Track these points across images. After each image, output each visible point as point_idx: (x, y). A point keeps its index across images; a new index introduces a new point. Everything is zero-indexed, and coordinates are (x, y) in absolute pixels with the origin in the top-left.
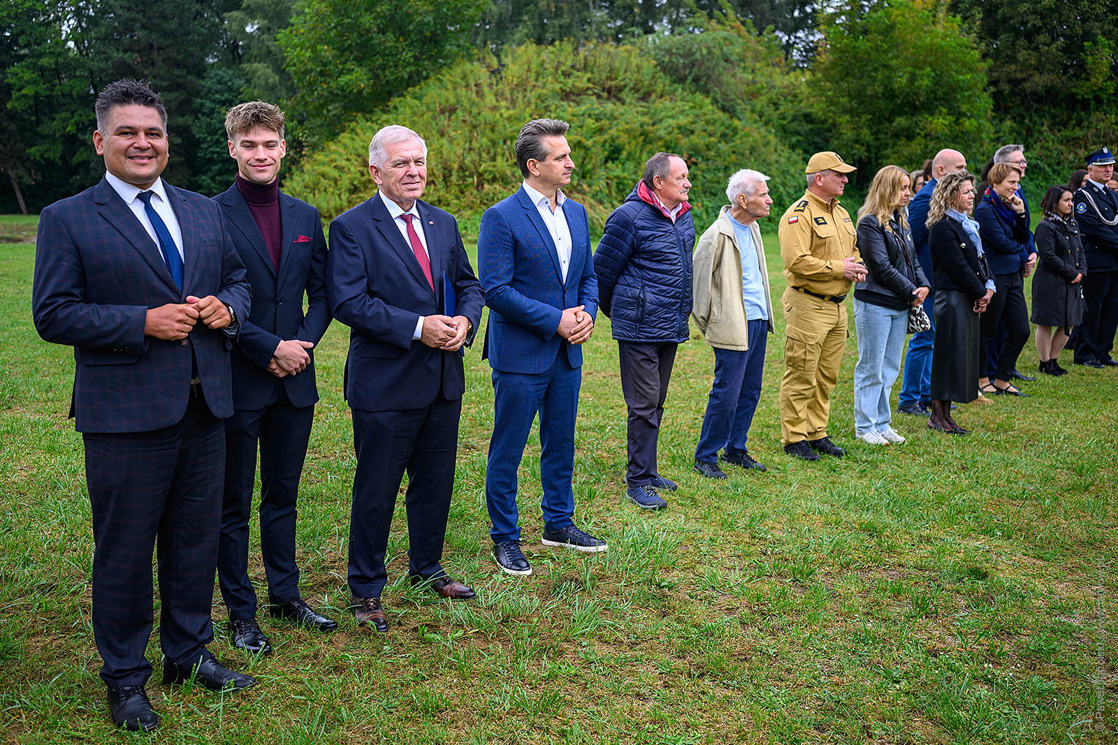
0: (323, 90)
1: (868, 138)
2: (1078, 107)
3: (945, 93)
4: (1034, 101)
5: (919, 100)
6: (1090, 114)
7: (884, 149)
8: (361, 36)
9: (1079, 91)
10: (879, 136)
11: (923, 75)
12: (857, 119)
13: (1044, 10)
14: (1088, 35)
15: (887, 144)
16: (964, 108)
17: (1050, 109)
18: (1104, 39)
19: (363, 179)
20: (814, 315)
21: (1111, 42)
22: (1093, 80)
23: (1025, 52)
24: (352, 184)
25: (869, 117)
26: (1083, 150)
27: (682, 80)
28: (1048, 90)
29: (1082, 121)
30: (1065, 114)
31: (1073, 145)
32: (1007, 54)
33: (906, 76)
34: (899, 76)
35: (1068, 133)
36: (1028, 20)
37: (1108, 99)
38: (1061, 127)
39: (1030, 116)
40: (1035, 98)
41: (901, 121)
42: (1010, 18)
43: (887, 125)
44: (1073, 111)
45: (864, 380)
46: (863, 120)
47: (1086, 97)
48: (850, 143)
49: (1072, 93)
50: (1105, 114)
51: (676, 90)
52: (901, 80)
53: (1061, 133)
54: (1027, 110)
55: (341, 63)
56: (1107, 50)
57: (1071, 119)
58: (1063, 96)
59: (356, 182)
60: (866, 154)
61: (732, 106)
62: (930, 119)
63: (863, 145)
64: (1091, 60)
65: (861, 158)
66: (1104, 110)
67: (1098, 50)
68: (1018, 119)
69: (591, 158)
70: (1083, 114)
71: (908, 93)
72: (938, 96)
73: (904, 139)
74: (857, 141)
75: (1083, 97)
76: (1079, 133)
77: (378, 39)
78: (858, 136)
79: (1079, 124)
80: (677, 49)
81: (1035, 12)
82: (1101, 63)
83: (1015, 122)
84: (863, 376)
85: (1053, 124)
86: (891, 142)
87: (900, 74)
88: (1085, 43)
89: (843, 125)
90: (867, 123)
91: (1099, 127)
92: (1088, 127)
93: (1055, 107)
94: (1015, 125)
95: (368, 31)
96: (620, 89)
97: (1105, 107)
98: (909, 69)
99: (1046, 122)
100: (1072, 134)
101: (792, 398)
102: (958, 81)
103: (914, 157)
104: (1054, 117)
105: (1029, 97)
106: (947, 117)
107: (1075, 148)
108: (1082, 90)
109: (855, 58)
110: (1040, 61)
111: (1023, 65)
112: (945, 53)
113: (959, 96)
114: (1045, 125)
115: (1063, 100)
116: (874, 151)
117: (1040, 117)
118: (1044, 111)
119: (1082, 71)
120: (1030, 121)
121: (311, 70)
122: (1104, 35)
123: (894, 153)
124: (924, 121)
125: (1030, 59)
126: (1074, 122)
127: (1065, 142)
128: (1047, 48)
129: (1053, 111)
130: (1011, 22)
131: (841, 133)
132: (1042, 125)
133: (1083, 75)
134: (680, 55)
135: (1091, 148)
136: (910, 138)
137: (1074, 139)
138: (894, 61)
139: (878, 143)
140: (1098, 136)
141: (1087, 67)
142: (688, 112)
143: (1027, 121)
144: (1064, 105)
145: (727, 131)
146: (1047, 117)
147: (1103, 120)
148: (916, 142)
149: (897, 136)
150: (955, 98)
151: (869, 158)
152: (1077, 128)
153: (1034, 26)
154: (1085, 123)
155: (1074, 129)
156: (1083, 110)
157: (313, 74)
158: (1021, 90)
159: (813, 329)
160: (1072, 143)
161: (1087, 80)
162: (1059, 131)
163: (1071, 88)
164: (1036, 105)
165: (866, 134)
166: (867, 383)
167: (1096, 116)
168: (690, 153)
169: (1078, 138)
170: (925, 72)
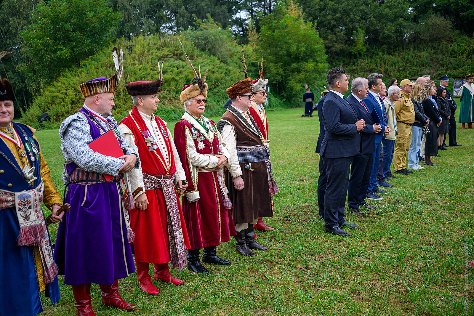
0: (48, 58)
1: (282, 72)
2: (353, 57)
3: (311, 53)
4: (335, 55)
5: (301, 56)
6: (358, 60)
7: (288, 77)
8: (64, 33)
9: (353, 51)
10: (286, 71)
11: (302, 46)
12: (276, 65)
13: (337, 18)
14: (354, 28)
15: (289, 75)
16: (318, 59)
17: (342, 58)
18: (360, 30)
19: (77, 98)
20: (406, 129)
21: (363, 31)
22: (358, 46)
23: (331, 35)
24: (72, 100)
25: (281, 64)
26: (356, 74)
27: (203, 50)
28: (341, 50)
29: (355, 63)
30: (348, 60)
31: (353, 73)
32: (324, 36)
33: (296, 47)
34: (292, 47)
35: (350, 68)
36: (331, 22)
37: (364, 54)
38: (347, 66)
39: (335, 61)
40: (336, 54)
41: (294, 65)
42: (324, 22)
43: (288, 67)
44: (351, 59)
45: (412, 150)
46: (279, 65)
47: (356, 53)
48: (275, 75)
49: (350, 52)
50: (363, 60)
51: (202, 55)
52: (294, 49)
53: (347, 68)
54: (334, 58)
55: (55, 46)
56: (362, 34)
57: (350, 62)
58: (347, 53)
59: (74, 99)
60: (281, 79)
61: (225, 61)
62: (306, 64)
63: (279, 75)
64: (356, 38)
65: (279, 81)
66: (363, 58)
67: (358, 34)
68: (330, 63)
69: (179, 85)
70: (355, 60)
71: (296, 53)
72: (308, 55)
73: (296, 72)
74: (277, 74)
75: (354, 53)
76: (354, 67)
77: (72, 35)
78: (277, 71)
79: (354, 64)
80: (200, 36)
81: (333, 19)
82: (360, 40)
83: (329, 64)
84: (412, 149)
85: (344, 64)
86: (290, 74)
87: (293, 46)
88: (354, 32)
89: (271, 67)
90: (281, 66)
91: (361, 65)
92: (358, 65)
93: (344, 57)
94: (329, 65)
95: (68, 31)
96: (181, 54)
97: (363, 57)
98: (296, 44)
99: (342, 64)
100: (352, 68)
101: (399, 156)
102: (315, 48)
103: (301, 79)
104: (344, 62)
105: (333, 54)
106: (313, 63)
107: (353, 74)
108: (354, 50)
109: (274, 39)
110: (337, 39)
111: (331, 40)
112: (309, 37)
113: (316, 55)
114: (341, 65)
115: (347, 55)
116: (284, 78)
117: (339, 62)
118: (340, 59)
119: (352, 43)
120: (335, 63)
121: (42, 49)
122: (360, 28)
123: (293, 78)
124: (304, 65)
125: (333, 38)
126: (352, 63)
127: (349, 71)
128: (339, 34)
129: (343, 59)
130: (325, 23)
131: (271, 71)
132: (340, 65)
133: (354, 44)
134: (202, 39)
135: (360, 73)
136: (299, 72)
137: (353, 70)
138: (290, 41)
139: (285, 74)
140: (361, 69)
141: (355, 41)
142: (209, 64)
143: (334, 63)
144: (347, 56)
145: (226, 71)
146: (341, 61)
147: (363, 62)
148: (302, 73)
149: (293, 71)
150: (314, 55)
151: (282, 81)
152: (353, 66)
153: (334, 25)
154: (356, 64)
155: (352, 66)
156: (355, 58)
157: (43, 51)
158: (331, 51)
159: (406, 134)
160: (352, 72)
161: (355, 46)
162: (347, 67)
163: (350, 49)
164: (336, 57)
165: (281, 71)
166: (413, 151)
167: (360, 61)
168: (215, 81)
169: (354, 70)
170: (302, 45)
